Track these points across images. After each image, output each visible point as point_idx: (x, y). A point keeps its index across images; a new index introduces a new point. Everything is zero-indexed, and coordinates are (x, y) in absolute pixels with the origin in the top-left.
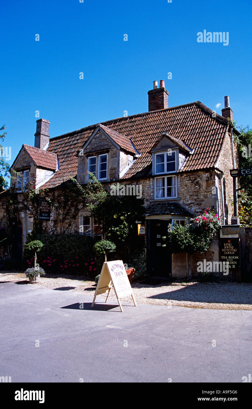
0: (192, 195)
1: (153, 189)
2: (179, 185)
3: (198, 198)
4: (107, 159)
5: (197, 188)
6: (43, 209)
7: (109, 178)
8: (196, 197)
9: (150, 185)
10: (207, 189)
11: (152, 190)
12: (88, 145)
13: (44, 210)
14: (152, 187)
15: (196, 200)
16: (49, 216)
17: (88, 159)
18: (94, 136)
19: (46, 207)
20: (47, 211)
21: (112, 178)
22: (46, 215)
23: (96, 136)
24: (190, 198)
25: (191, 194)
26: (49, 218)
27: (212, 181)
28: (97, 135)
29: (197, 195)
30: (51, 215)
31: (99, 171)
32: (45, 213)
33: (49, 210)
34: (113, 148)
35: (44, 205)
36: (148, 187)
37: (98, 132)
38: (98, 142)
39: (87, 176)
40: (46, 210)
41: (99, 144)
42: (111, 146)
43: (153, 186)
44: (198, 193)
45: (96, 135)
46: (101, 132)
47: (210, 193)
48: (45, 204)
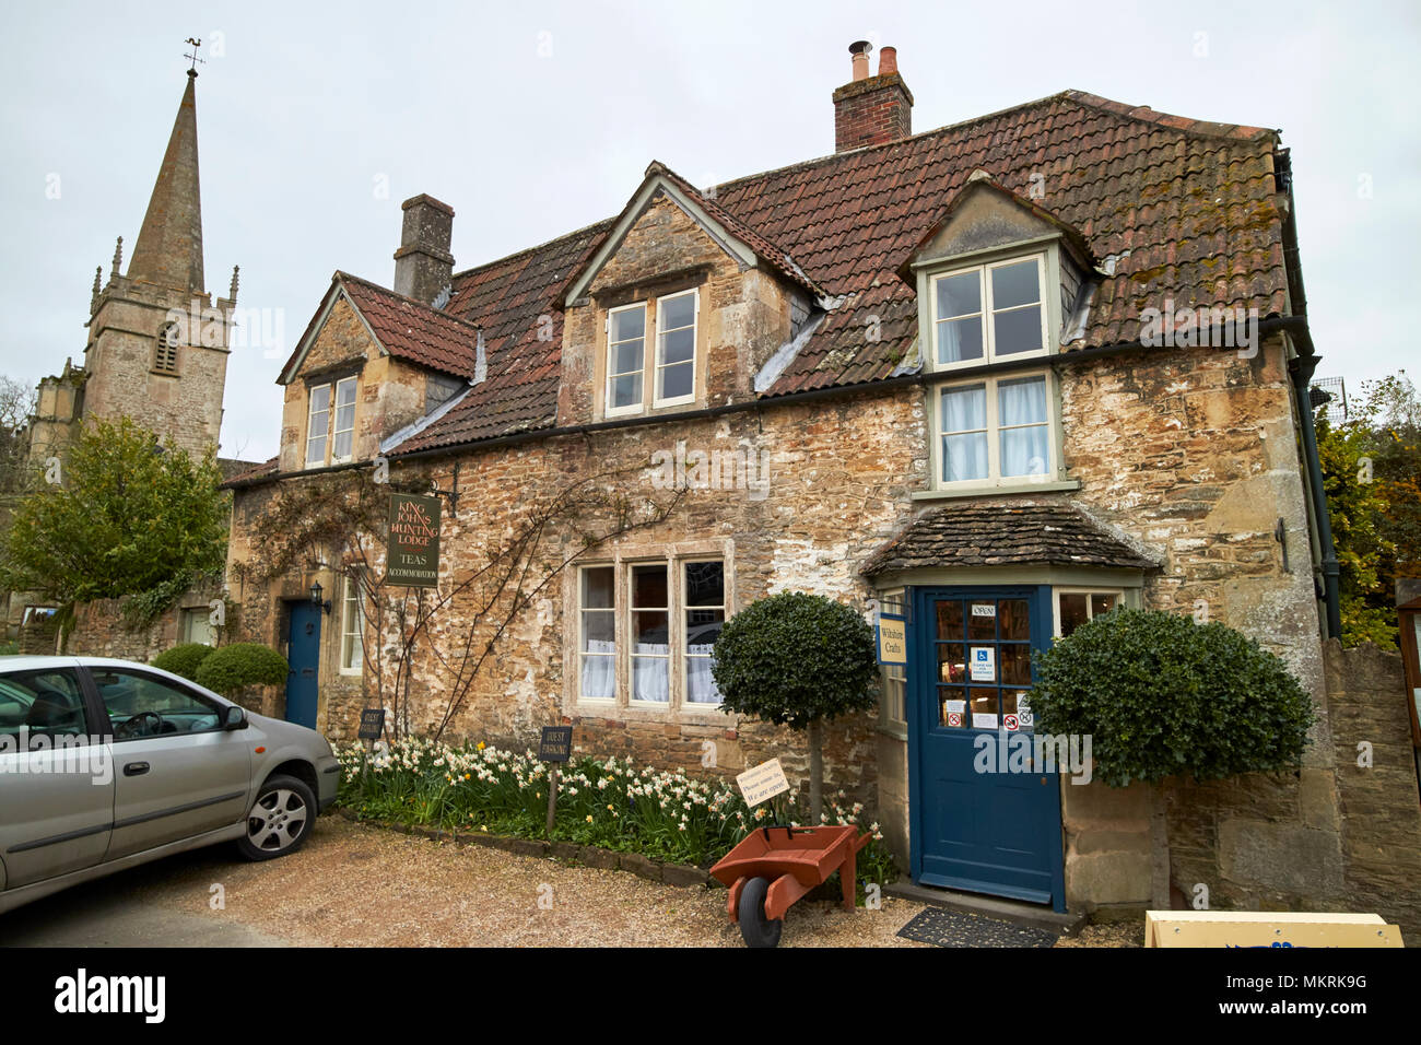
0: (1144, 466)
1: (927, 438)
2: (1067, 419)
3: (1182, 481)
4: (697, 309)
5: (1173, 428)
6: (404, 535)
7: (705, 393)
8: (1168, 477)
9: (908, 419)
10: (1233, 432)
11: (920, 446)
12: (611, 255)
13: (412, 540)
14: (921, 431)
15: (1169, 490)
16: (433, 565)
17: (610, 315)
18: (637, 218)
19: (420, 524)
20: (425, 542)
21: (717, 396)
22: (421, 560)
23: (643, 219)
24: (1138, 478)
25: (1140, 457)
26: (433, 573)
27: (1262, 390)
28: (651, 213)
29: (1177, 466)
30: (442, 560)
31: (657, 365)
32: (416, 550)
33: (430, 541)
34: (723, 264)
35: (410, 518)
36: (898, 432)
37: (655, 200)
38: (654, 243)
39: (601, 392)
40: (418, 541)
41: (660, 249)
42: (716, 255)
43: (926, 426)
44: (1181, 455)
45: (643, 212)
46: (666, 200)
47: (1255, 452)
48: (414, 513)
